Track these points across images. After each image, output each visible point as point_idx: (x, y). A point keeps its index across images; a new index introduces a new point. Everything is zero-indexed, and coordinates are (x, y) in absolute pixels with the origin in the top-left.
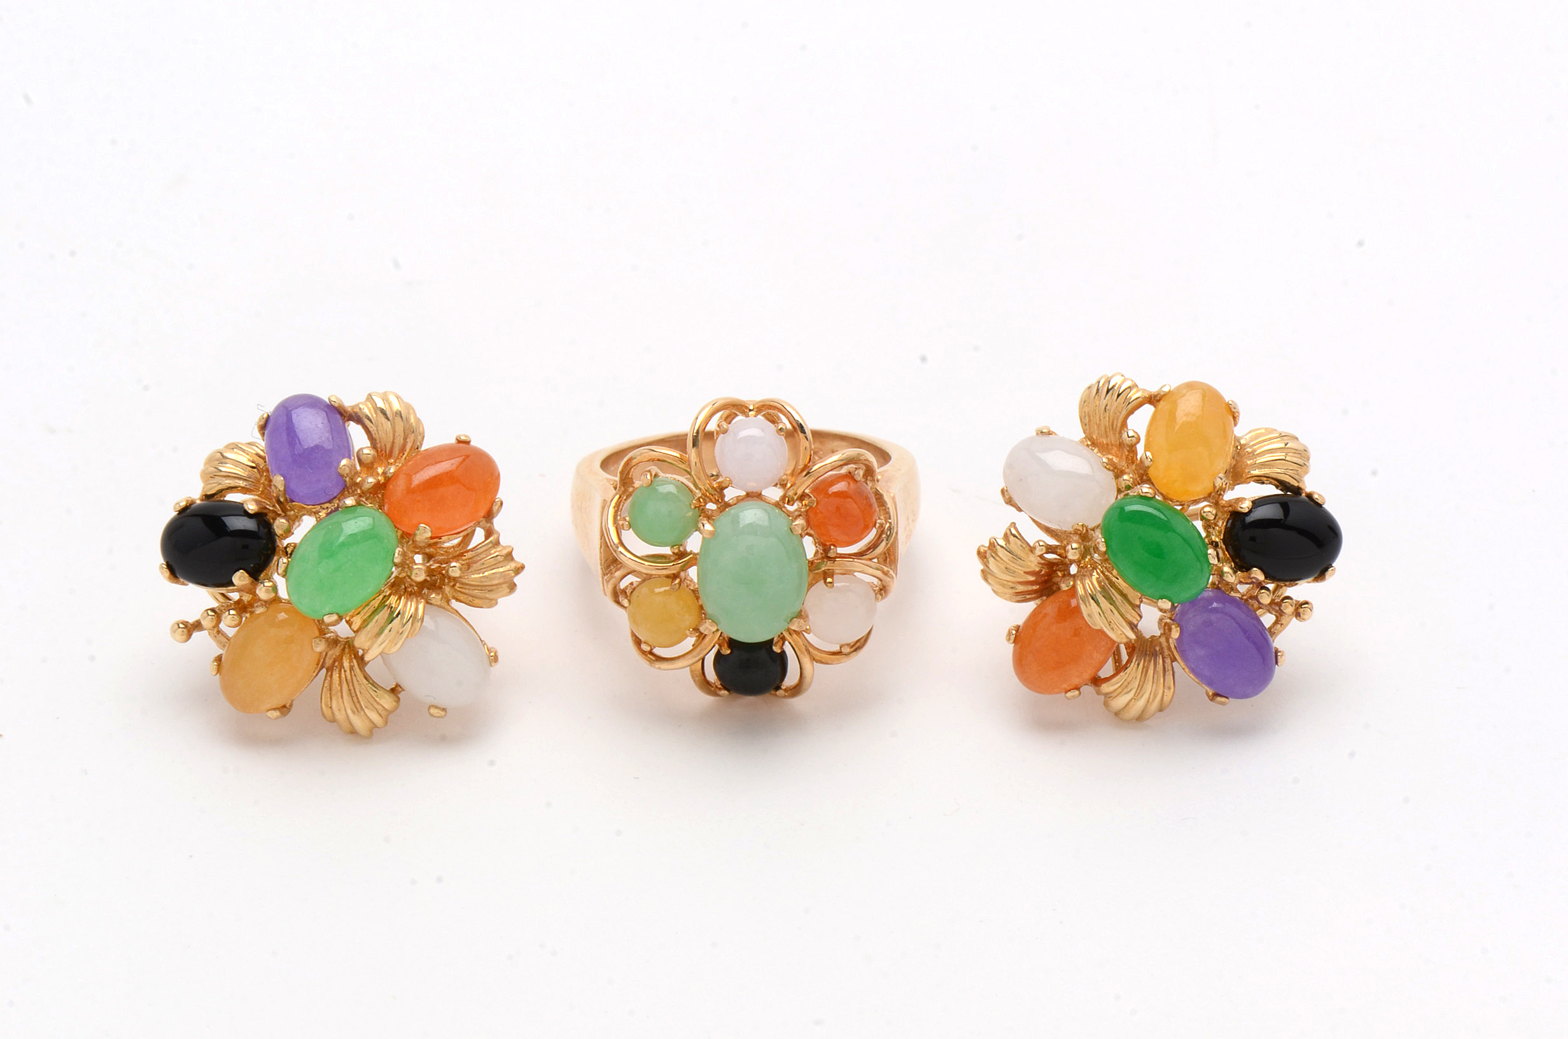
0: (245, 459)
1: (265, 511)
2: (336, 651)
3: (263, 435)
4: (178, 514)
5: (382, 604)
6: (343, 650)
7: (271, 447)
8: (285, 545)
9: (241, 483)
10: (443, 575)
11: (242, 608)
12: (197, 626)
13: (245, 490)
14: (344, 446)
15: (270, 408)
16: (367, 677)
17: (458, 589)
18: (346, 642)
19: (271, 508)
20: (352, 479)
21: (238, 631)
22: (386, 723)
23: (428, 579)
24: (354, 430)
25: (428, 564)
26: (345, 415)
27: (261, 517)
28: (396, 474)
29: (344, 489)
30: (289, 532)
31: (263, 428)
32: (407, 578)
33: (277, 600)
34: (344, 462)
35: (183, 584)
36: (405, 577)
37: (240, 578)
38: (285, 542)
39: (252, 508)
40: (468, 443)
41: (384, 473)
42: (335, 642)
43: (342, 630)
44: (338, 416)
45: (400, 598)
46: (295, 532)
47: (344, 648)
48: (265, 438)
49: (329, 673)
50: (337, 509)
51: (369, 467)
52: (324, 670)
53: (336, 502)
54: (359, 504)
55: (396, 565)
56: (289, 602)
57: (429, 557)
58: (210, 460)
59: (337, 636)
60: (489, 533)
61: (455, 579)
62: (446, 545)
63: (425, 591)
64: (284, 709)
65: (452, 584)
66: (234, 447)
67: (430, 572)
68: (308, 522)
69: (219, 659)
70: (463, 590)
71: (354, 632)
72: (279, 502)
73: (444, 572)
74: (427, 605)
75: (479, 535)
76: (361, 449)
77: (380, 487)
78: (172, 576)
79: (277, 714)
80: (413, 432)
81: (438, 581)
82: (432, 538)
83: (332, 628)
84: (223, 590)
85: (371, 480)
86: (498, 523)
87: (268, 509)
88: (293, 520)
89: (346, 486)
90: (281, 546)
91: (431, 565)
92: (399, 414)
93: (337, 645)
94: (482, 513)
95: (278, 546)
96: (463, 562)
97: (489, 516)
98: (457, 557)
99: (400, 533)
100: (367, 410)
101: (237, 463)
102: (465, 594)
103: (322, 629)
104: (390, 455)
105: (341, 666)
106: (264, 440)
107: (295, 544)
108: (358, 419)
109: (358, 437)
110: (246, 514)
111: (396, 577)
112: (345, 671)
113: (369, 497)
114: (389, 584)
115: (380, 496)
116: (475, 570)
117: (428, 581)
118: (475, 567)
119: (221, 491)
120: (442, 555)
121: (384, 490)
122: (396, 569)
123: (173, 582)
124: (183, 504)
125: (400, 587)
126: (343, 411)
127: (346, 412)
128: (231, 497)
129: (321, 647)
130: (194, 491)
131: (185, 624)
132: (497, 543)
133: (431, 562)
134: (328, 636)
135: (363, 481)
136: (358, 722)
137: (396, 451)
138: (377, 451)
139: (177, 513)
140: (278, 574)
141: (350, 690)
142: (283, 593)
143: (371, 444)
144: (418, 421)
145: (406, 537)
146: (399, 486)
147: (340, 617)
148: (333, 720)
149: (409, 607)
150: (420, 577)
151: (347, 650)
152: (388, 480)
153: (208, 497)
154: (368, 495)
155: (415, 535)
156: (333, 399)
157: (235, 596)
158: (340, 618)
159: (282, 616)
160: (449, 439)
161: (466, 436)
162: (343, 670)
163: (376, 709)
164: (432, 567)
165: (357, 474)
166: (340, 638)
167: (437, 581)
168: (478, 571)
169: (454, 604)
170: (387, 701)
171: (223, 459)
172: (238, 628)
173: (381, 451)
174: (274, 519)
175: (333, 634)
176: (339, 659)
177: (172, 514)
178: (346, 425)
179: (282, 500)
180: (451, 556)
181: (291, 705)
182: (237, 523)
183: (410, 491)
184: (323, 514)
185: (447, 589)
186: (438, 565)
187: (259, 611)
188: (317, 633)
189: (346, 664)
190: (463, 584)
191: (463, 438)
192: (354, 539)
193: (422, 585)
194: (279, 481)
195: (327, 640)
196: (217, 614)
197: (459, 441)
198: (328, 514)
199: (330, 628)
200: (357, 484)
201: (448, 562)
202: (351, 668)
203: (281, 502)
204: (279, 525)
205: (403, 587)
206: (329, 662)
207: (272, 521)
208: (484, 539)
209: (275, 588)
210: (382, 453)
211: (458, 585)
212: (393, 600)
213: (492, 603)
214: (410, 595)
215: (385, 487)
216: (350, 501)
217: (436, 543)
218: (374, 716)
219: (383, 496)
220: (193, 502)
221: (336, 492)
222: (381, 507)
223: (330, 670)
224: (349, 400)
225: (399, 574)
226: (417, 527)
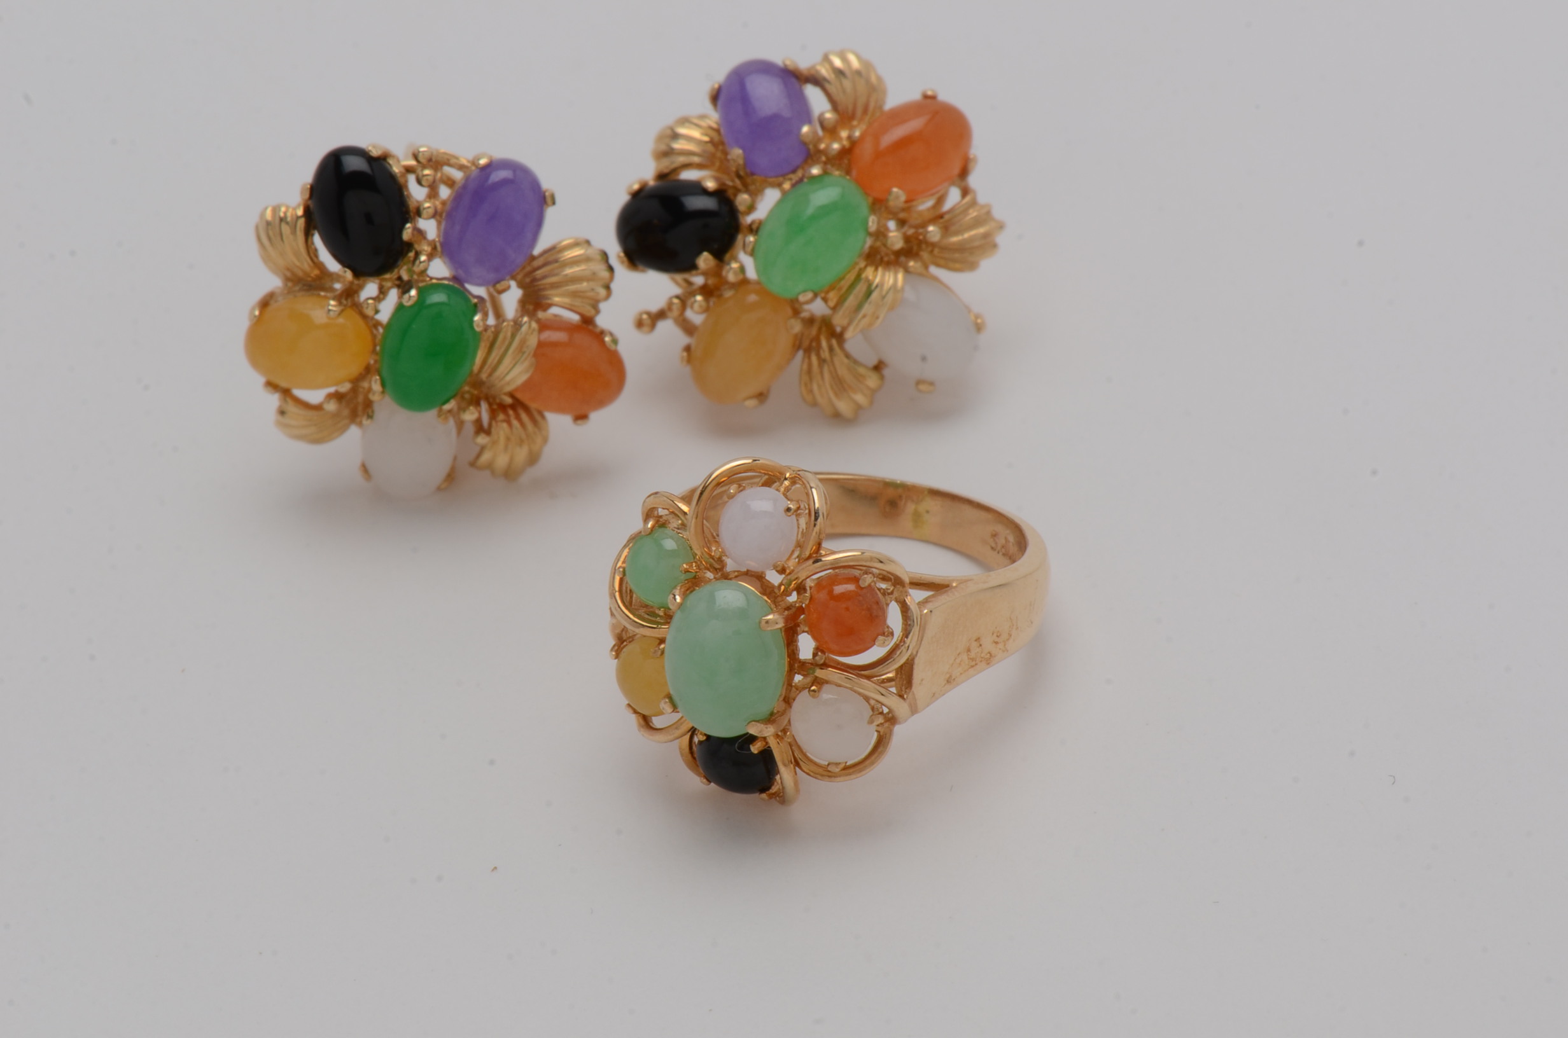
0: (696, 134)
1: (725, 188)
2: (814, 331)
3: (715, 106)
4: (632, 198)
5: (858, 277)
6: (820, 329)
7: (726, 119)
8: (749, 222)
9: (696, 159)
10: (920, 240)
11: (706, 291)
12: (662, 315)
13: (700, 166)
14: (803, 112)
15: (719, 76)
16: (848, 356)
17: (937, 254)
18: (822, 320)
19: (732, 184)
20: (816, 146)
21: (707, 319)
22: (871, 403)
23: (905, 246)
24: (813, 93)
25: (904, 231)
26: (800, 78)
27: (720, 194)
28: (862, 136)
29: (809, 158)
30: (752, 208)
31: (715, 98)
32: (882, 247)
33: (745, 282)
34: (805, 129)
35: (643, 271)
36: (879, 247)
37: (705, 260)
38: (749, 219)
39: (710, 185)
40: (933, 98)
41: (849, 138)
42: (810, 321)
43: (818, 308)
44: (794, 79)
45: (876, 270)
46: (758, 208)
47: (821, 327)
48: (718, 109)
49: (807, 356)
50: (801, 180)
51: (831, 131)
52: (800, 354)
53: (800, 173)
54: (825, 173)
55: (870, 234)
56: (758, 283)
57: (902, 223)
58: (660, 138)
59: (813, 315)
60: (965, 192)
61: (933, 244)
62: (921, 208)
63: (903, 259)
64: (762, 396)
65: (930, 249)
66: (685, 121)
67: (907, 239)
68: (770, 198)
69: (688, 349)
70: (942, 255)
71: (831, 309)
72: (739, 176)
73: (920, 237)
74: (906, 274)
75: (954, 196)
76: (822, 115)
77: (845, 152)
78: (630, 264)
79: (751, 403)
80: (875, 89)
81: (916, 247)
82: (906, 202)
83: (806, 307)
84: (686, 276)
85: (836, 146)
86: (973, 180)
87: (729, 185)
88: (756, 194)
89: (810, 154)
90: (745, 223)
91: (906, 231)
92: (858, 73)
93: (813, 324)
94: (956, 170)
95: (742, 223)
96: (940, 226)
97: (964, 173)
98: (934, 221)
99: (870, 200)
100: (824, 71)
101: (689, 139)
102: (944, 259)
103: (795, 307)
104: (852, 117)
105: (819, 346)
106: (716, 111)
107: (759, 220)
108: (815, 80)
109: (817, 101)
110: (705, 192)
111: (871, 247)
112: (824, 352)
113: (835, 164)
114: (864, 255)
115: (846, 162)
116: (955, 233)
117: (905, 248)
118: (953, 228)
119: (675, 170)
120: (916, 220)
121: (850, 155)
122: (870, 239)
123: (633, 271)
124: (636, 187)
125: (876, 257)
126: (799, 75)
128: (688, 175)
129: (797, 327)
130: (646, 172)
131: (648, 313)
132: (974, 203)
133: (906, 228)
134: (804, 316)
135: (828, 146)
136: (843, 406)
137: (859, 113)
138: (839, 115)
139: (630, 197)
140: (745, 253)
141: (830, 371)
142: (751, 273)
143: (831, 107)
144: (879, 79)
145: (878, 205)
146: (866, 151)
148: (815, 404)
149: (888, 279)
150: (897, 245)
151: (824, 329)
152: (854, 143)
153: (661, 177)
154: (834, 162)
155: (887, 200)
156: (788, 63)
157: (699, 280)
158: (816, 295)
159: (753, 298)
160: (913, 95)
161: (933, 91)
162: (821, 350)
163: (861, 390)
164: (908, 233)
165: (820, 140)
166: (816, 317)
167: (914, 247)
168: (957, 233)
169: (933, 270)
170: (872, 381)
171: (675, 136)
172: (706, 314)
173: (843, 113)
174: (735, 195)
175: (807, 314)
176: (817, 339)
177: (623, 198)
178: (804, 89)
179: (742, 173)
180: (926, 220)
181: (768, 391)
182: (696, 203)
183: (879, 155)
184: (787, 186)
185: (925, 255)
186: (914, 231)
187: (728, 294)
188: (789, 311)
189: (824, 344)
190: (941, 248)
191: (930, 93)
192: (826, 210)
193: (898, 253)
194: (737, 153)
195: (803, 320)
196: (684, 301)
197: (926, 97)
198: (793, 186)
199: (804, 306)
200: (819, 152)
201: (924, 225)
202: (831, 349)
203: (741, 176)
204: (743, 199)
205: (879, 256)
206: (805, 342)
207: (733, 197)
208: (959, 200)
209: (742, 269)
210: (845, 115)
211: (936, 249)
212: (869, 272)
213: (972, 266)
214: (887, 266)
215: (851, 152)
216: (815, 171)
217: (909, 208)
218: (860, 398)
219: (849, 161)
220: (647, 184)
221: (801, 162)
222: (848, 172)
223: (807, 351)
224: (804, 62)
225: (874, 244)
226: (889, 192)
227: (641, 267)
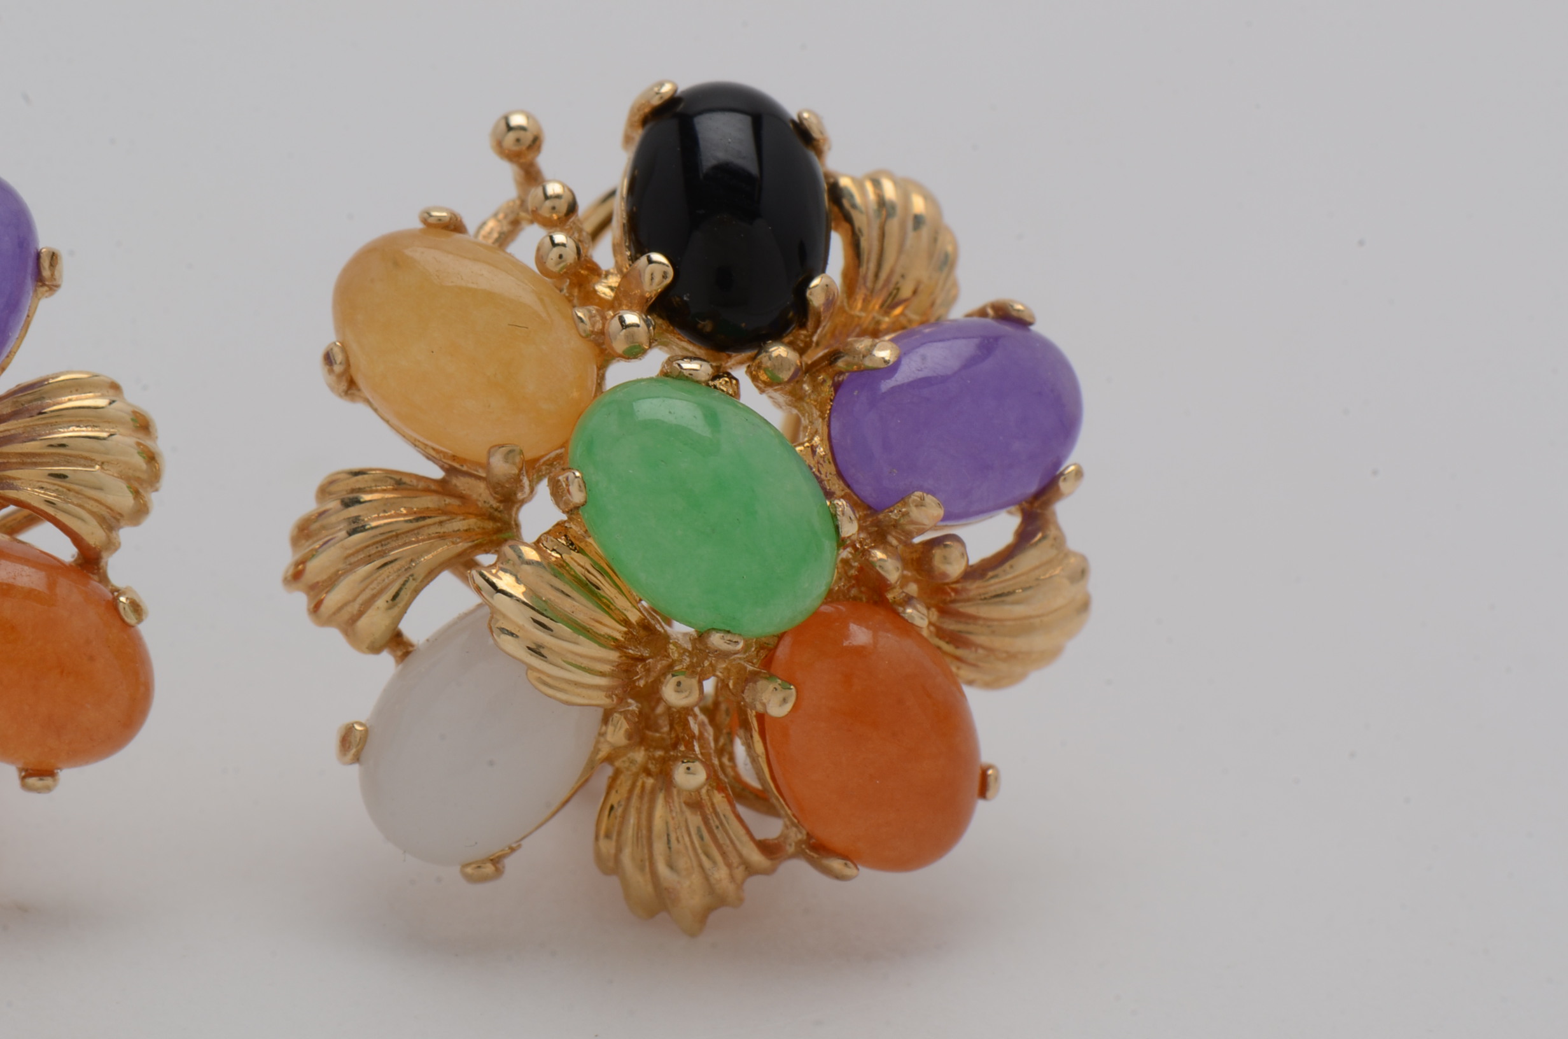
1: (810, 324)
2: (486, 501)
3: (982, 313)
4: (793, 122)
5: (604, 606)
7: (961, 336)
8: (734, 373)
9: (868, 265)
10: (675, 746)
11: (578, 275)
12: (531, 176)
13: (854, 272)
14: (968, 504)
16: (427, 575)
17: (639, 784)
18: (509, 524)
19: (815, 339)
20: (895, 526)
21: (524, 269)
23: (660, 709)
25: (697, 710)
26: (1036, 504)
27: (796, 313)
28: (907, 628)
29: (869, 507)
30: (767, 383)
31: (1004, 314)
32: (665, 663)
33: (605, 356)
34: (933, 505)
35: (628, 139)
36: (668, 656)
37: (654, 269)
38: (740, 373)
39: (815, 292)
40: (983, 792)
41: (907, 598)
42: (509, 496)
44: (1033, 488)
45: (618, 646)
46: (764, 396)
47: (492, 518)
48: (976, 319)
49: (433, 487)
50: (829, 495)
51: (921, 564)
52: (438, 472)
53: (845, 492)
54: (842, 543)
55: (702, 637)
56: (600, 386)
57: (713, 708)
59: (523, 502)
60: (774, 850)
61: (665, 779)
62: (740, 749)
63: (634, 706)
64: (348, 383)
65: (651, 766)
67: (678, 717)
69: (456, 225)
70: (637, 791)
71: (539, 541)
72: (833, 357)
73: (682, 748)
74: (600, 712)
75: (767, 828)
76: (960, 545)
77: (876, 589)
78: (647, 110)
81: (657, 735)
82: (761, 717)
83: (544, 488)
84: (618, 226)
85: (892, 569)
86: (799, 871)
87: (814, 332)
88: (792, 391)
89: (881, 510)
90: (729, 364)
91: (695, 716)
93: (501, 502)
94: (819, 833)
95: (730, 357)
96: (704, 791)
97: (813, 850)
98: (715, 781)
99: (776, 641)
100: (1048, 553)
102: (629, 799)
104: (944, 612)
105: (451, 514)
106: (969, 315)
107: (736, 394)
108: (1030, 533)
109: (987, 535)
110: (802, 277)
111: (666, 638)
112: (441, 523)
113: (852, 567)
114: (653, 622)
115: (854, 592)
116: (686, 821)
117: (653, 709)
118: (697, 821)
119: (848, 219)
120: (716, 740)
121: (868, 602)
122: (685, 634)
123: (632, 113)
124: (816, 131)
125: (644, 646)
126: (1044, 498)
127: (1047, 504)
128: (836, 245)
131: (536, 143)
133: (702, 717)
134: (526, 481)
135: (890, 551)
137: (951, 625)
138: (957, 582)
139: (796, 118)
140: (670, 361)
141: (397, 536)
142: (619, 373)
143: (972, 566)
145: (762, 657)
147: (577, 508)
150: (671, 694)
151: (490, 525)
152: (894, 611)
153: (836, 193)
154: (856, 564)
155: (771, 676)
156: (1072, 476)
158: (573, 511)
159: (568, 372)
161: (997, 788)
162: (444, 518)
163: (354, 600)
164: (691, 720)
165: (906, 536)
166: (518, 509)
167: (657, 731)
169: (605, 774)
170: (372, 624)
172: (533, 266)
173: (956, 591)
174: (792, 345)
175: (527, 490)
176: (469, 509)
178: (1013, 508)
179: (841, 364)
180: (716, 762)
181: (358, 399)
185: (639, 755)
186: (696, 732)
188: (535, 454)
189: (459, 524)
190: (653, 792)
191: (992, 781)
193: (651, 695)
194: (883, 354)
195: (517, 480)
197: (984, 773)
198: (811, 470)
199: (545, 482)
200: (883, 535)
201: (707, 757)
202: (444, 539)
203: (836, 359)
204: (782, 359)
205: (646, 653)
206: (461, 484)
207: (786, 340)
208: (759, 836)
209: (634, 353)
210: (952, 594)
211: (650, 781)
214: (627, 671)
215: (876, 603)
217: (745, 725)
219: (855, 598)
220: (819, 153)
221: (868, 491)
223: (442, 487)
225: (675, 644)
226: (789, 681)
227: (638, 134)
